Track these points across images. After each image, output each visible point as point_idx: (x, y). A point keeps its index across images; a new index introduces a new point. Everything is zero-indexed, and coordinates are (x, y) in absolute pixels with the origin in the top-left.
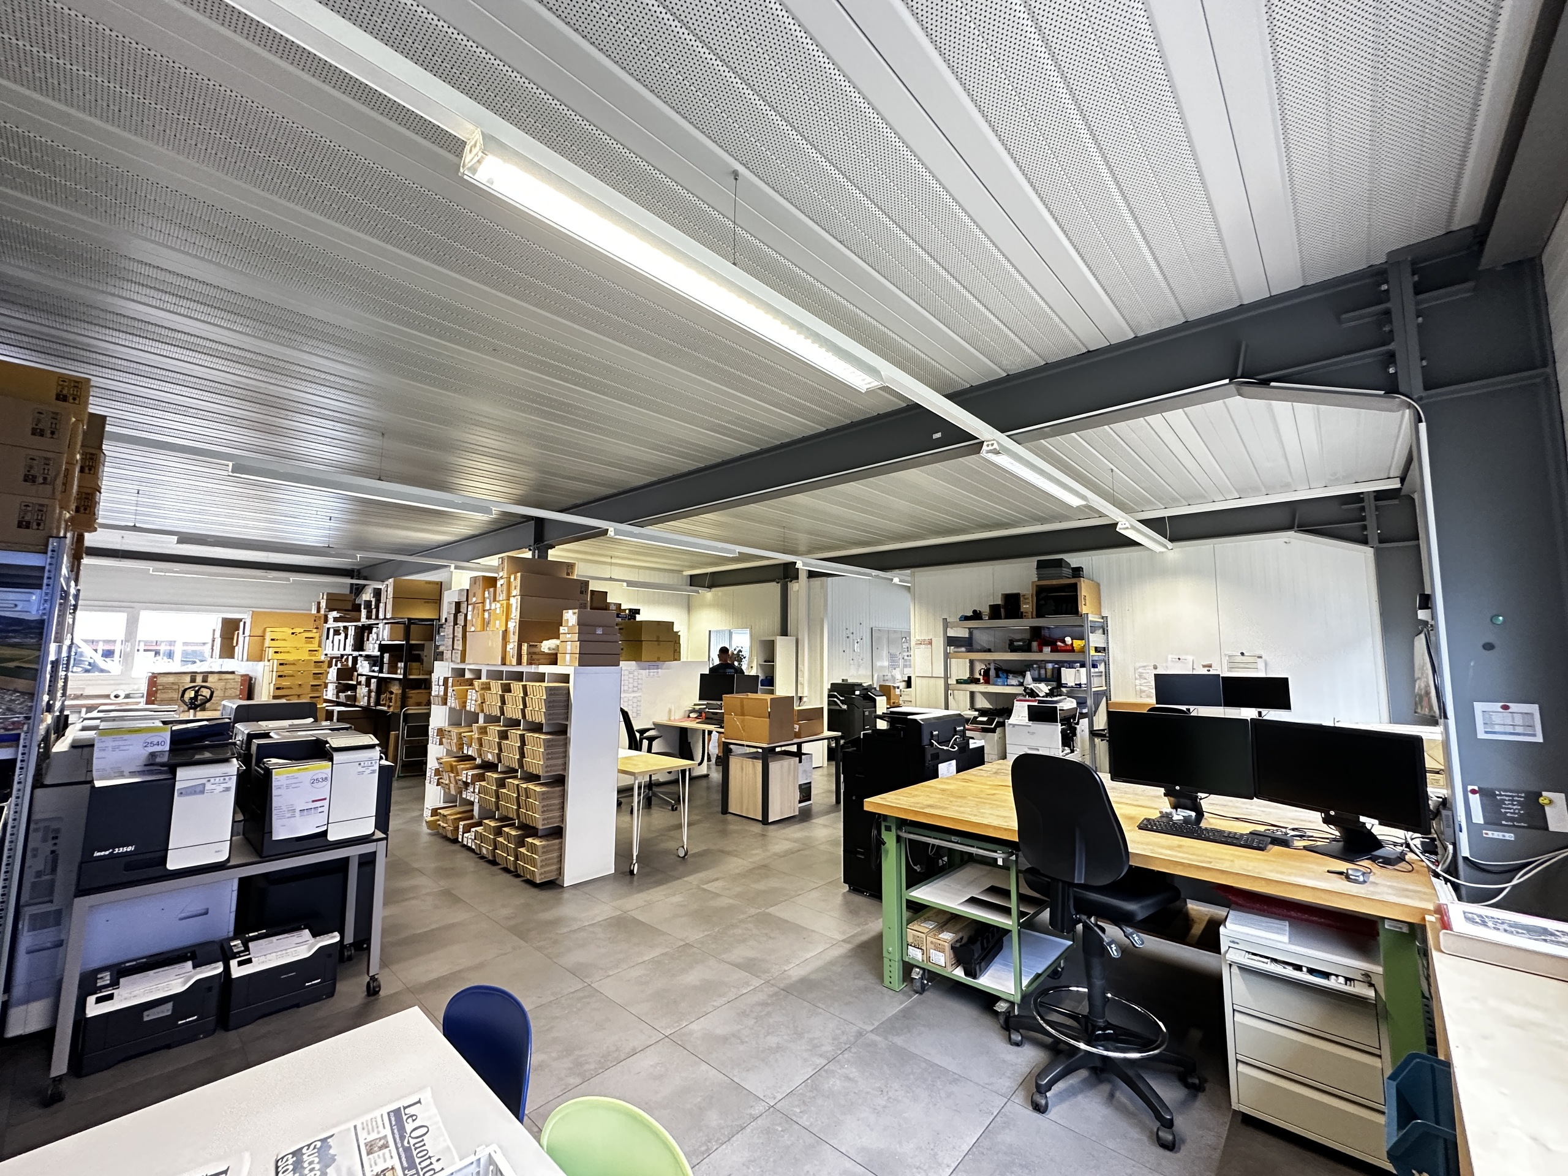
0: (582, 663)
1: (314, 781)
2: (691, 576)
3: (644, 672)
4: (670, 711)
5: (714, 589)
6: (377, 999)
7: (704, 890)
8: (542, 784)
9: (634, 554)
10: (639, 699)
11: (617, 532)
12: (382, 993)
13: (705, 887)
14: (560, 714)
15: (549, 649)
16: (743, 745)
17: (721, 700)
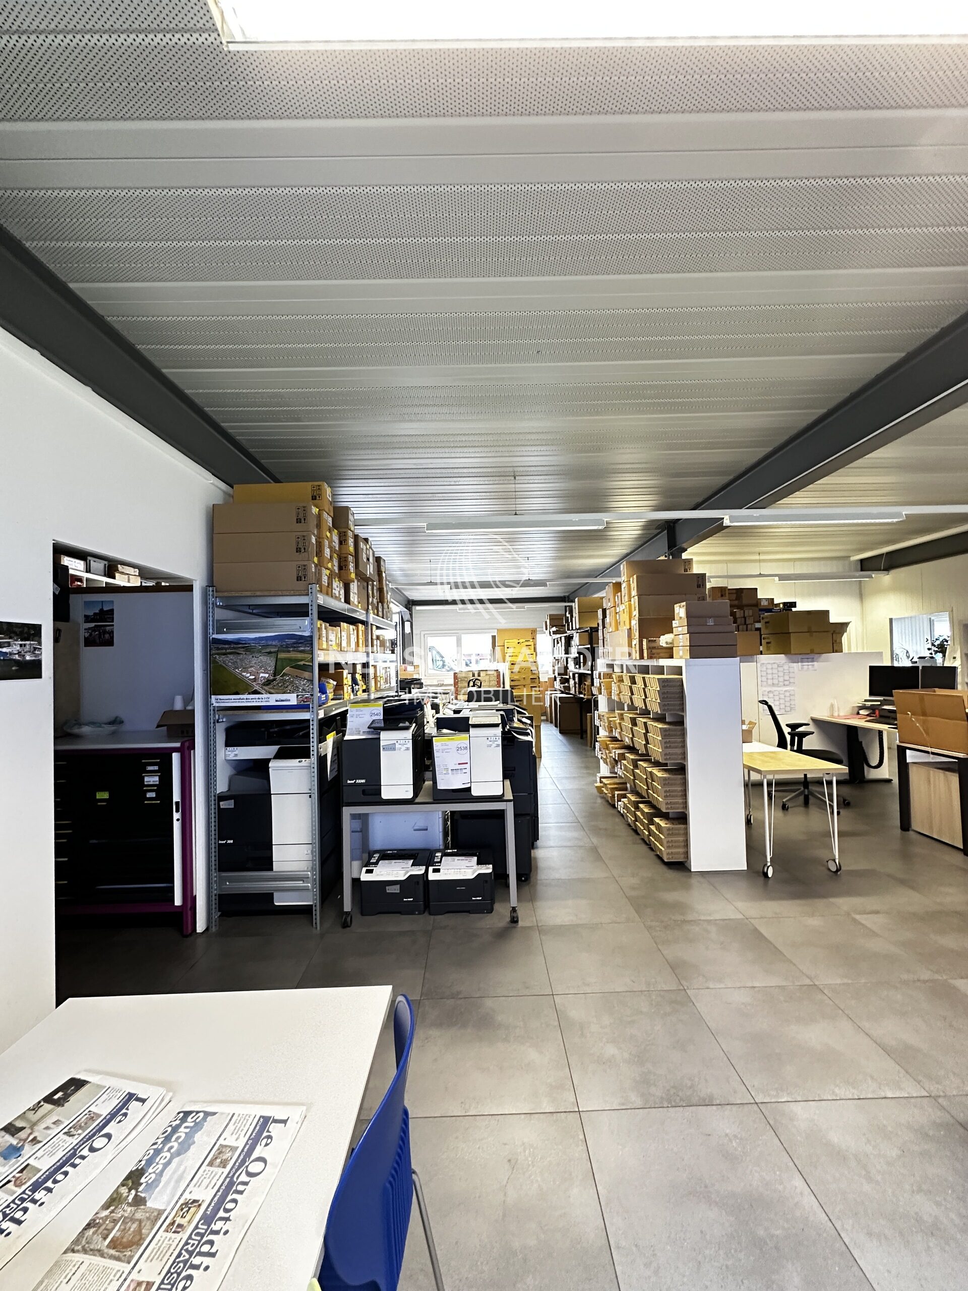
0: (693, 656)
1: (459, 749)
2: (862, 561)
3: (796, 666)
4: (832, 706)
5: (894, 572)
6: (515, 927)
7: (854, 920)
8: (665, 770)
9: (787, 546)
10: (792, 693)
11: (732, 519)
12: (521, 923)
13: (857, 917)
14: (674, 705)
15: (667, 643)
16: (927, 752)
17: (892, 696)
